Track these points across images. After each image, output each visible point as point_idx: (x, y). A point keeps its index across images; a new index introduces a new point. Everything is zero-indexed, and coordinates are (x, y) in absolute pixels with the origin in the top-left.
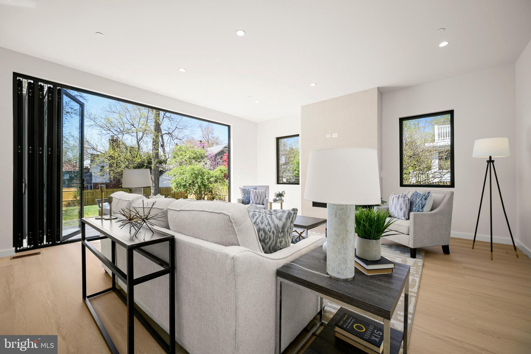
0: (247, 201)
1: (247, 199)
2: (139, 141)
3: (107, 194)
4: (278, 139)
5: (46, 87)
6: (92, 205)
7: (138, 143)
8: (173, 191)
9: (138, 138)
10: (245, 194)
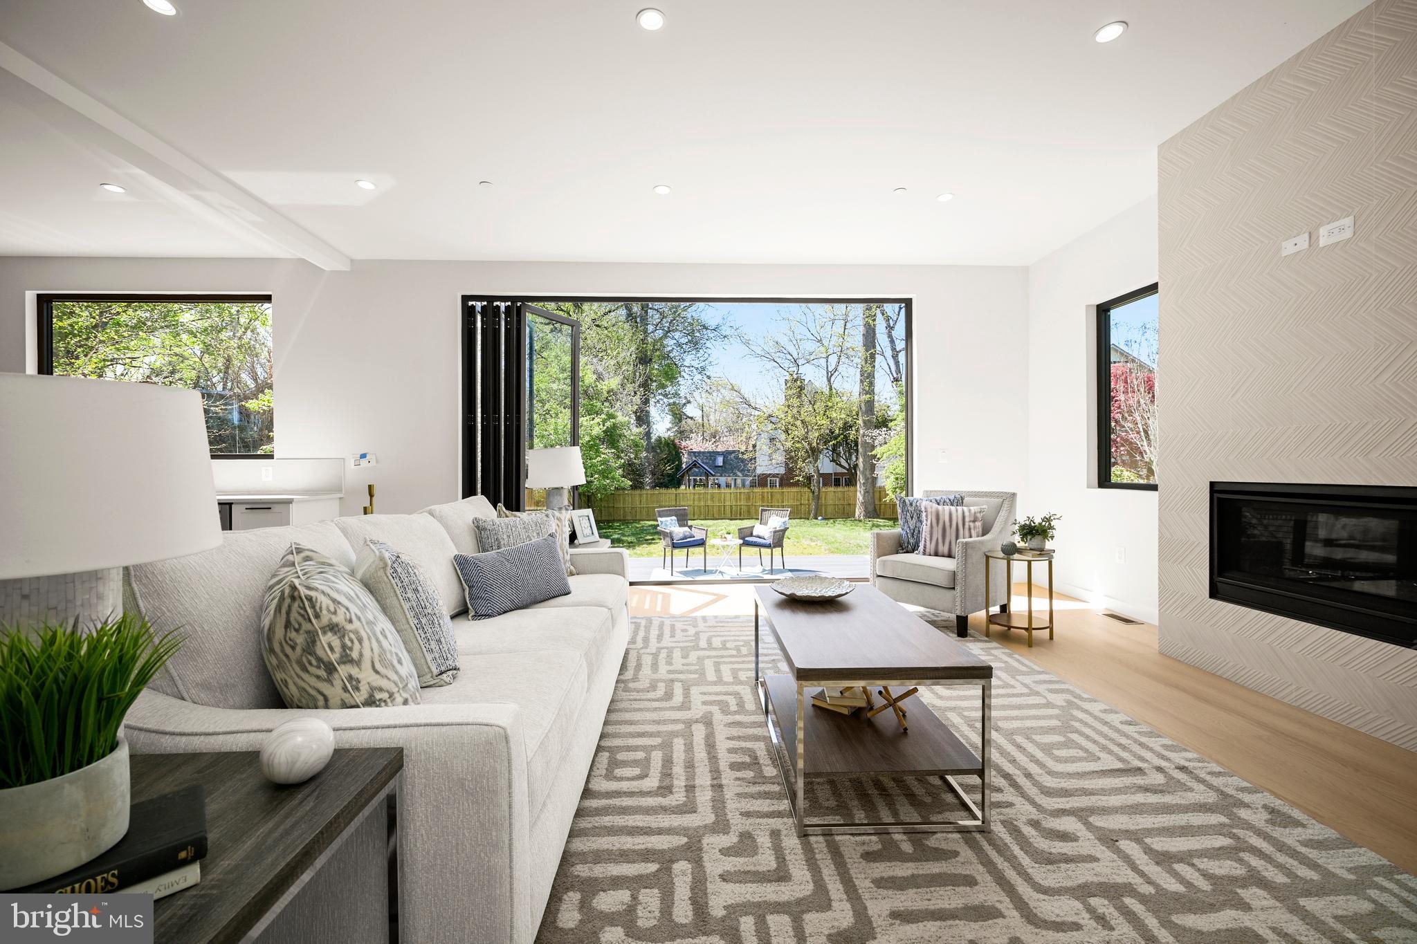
0: (912, 541)
1: (913, 534)
2: (832, 375)
3: (772, 499)
4: (1103, 311)
5: (503, 305)
6: (743, 519)
7: (829, 380)
8: (888, 499)
9: (830, 369)
10: (909, 517)
